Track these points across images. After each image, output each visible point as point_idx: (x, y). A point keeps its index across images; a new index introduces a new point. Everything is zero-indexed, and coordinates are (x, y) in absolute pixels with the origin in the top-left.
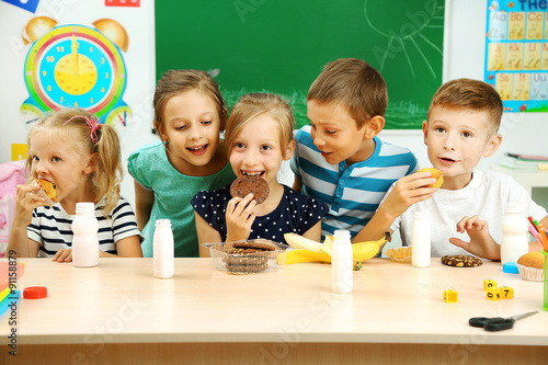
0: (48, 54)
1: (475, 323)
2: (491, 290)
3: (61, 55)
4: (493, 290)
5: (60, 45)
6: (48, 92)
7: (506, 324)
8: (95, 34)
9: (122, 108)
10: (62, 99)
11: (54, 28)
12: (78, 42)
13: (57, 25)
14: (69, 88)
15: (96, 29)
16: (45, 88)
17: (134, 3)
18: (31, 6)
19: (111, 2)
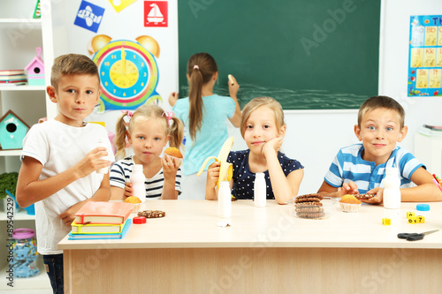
0: (106, 60)
1: (401, 236)
2: (411, 218)
3: (114, 61)
4: (413, 218)
5: (114, 54)
6: (106, 87)
7: (419, 237)
8: (137, 46)
9: (155, 97)
10: (115, 91)
11: (110, 43)
12: (125, 51)
13: (112, 41)
14: (120, 83)
15: (138, 43)
16: (104, 84)
17: (164, 24)
18: (94, 28)
19: (148, 24)
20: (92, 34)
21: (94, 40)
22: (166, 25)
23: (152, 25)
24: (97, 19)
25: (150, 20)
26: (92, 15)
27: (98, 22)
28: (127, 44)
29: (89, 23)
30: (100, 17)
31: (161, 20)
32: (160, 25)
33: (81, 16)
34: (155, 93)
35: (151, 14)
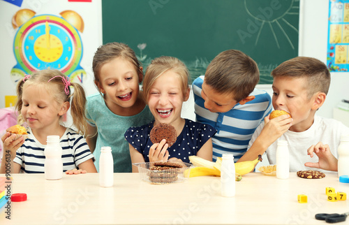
0: (30, 35)
1: (319, 217)
2: (330, 194)
3: (39, 35)
5: (38, 28)
6: (29, 60)
7: (341, 218)
8: (61, 21)
9: (80, 71)
10: (39, 65)
11: (34, 17)
12: (50, 26)
13: (36, 15)
14: (44, 57)
15: (62, 18)
16: (28, 58)
20: (16, 8)
21: (17, 14)
22: (90, 1)
28: (51, 18)
34: (80, 68)
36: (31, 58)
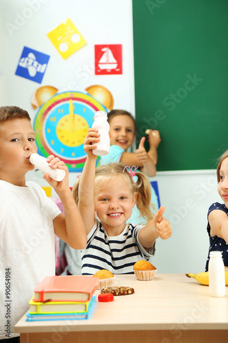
3: (61, 115)
5: (61, 108)
6: (51, 145)
8: (87, 98)
10: (62, 150)
11: (56, 94)
12: (74, 104)
13: (58, 92)
14: (68, 141)
15: (88, 94)
16: (50, 143)
17: (118, 71)
18: (38, 78)
19: (99, 72)
20: (36, 85)
21: (38, 92)
22: (120, 72)
23: (104, 72)
24: (41, 68)
25: (102, 67)
26: (36, 63)
27: (42, 71)
28: (76, 96)
29: (32, 73)
30: (45, 65)
31: (114, 66)
32: (113, 72)
33: (23, 65)
35: (103, 60)
36: (52, 142)
